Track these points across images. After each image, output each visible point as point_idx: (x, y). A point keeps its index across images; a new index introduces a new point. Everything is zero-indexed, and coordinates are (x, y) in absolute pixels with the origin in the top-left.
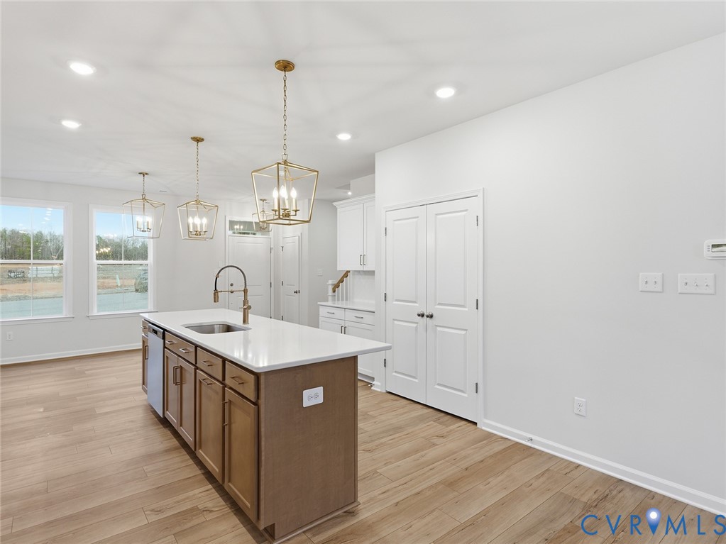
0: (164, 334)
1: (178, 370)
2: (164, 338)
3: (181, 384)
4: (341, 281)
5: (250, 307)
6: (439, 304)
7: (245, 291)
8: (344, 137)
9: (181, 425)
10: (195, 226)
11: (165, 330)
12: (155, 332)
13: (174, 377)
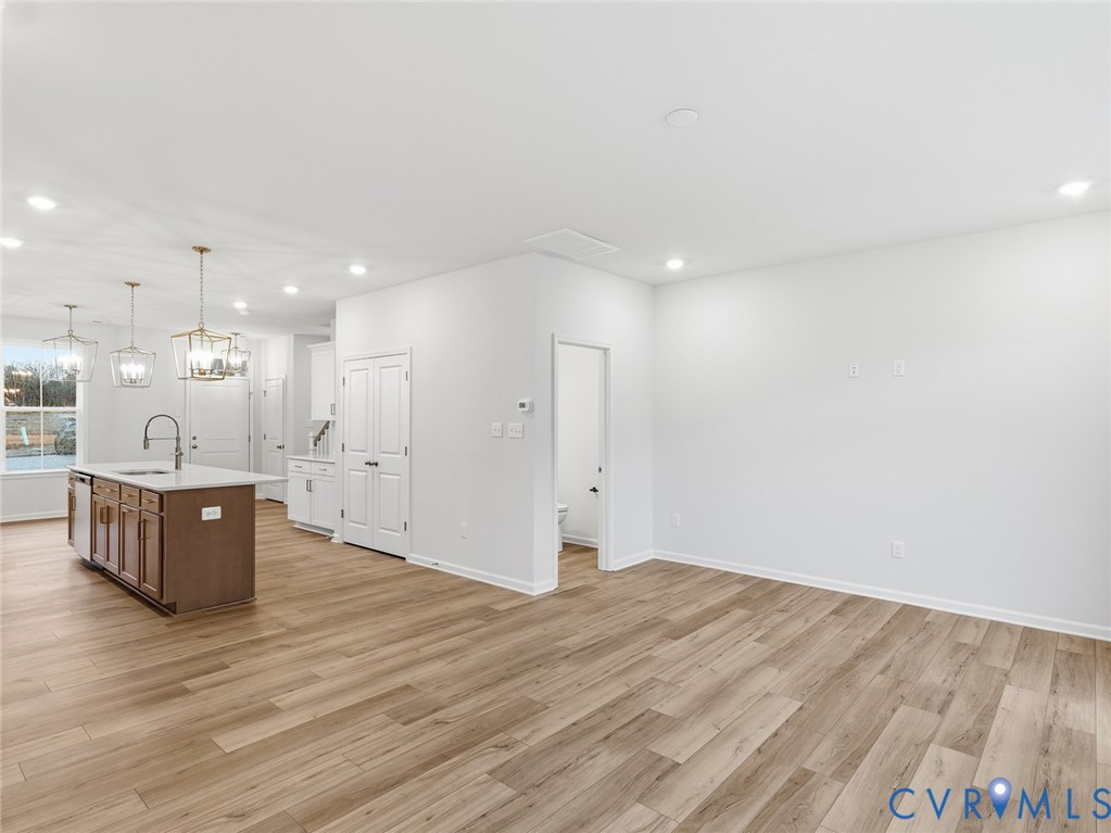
0: (92, 480)
1: (105, 511)
2: (92, 484)
3: (108, 523)
4: (323, 433)
5: (182, 454)
6: (383, 452)
7: (178, 439)
8: (291, 290)
9: (108, 560)
10: (128, 374)
11: (93, 477)
12: (83, 480)
13: (101, 515)
